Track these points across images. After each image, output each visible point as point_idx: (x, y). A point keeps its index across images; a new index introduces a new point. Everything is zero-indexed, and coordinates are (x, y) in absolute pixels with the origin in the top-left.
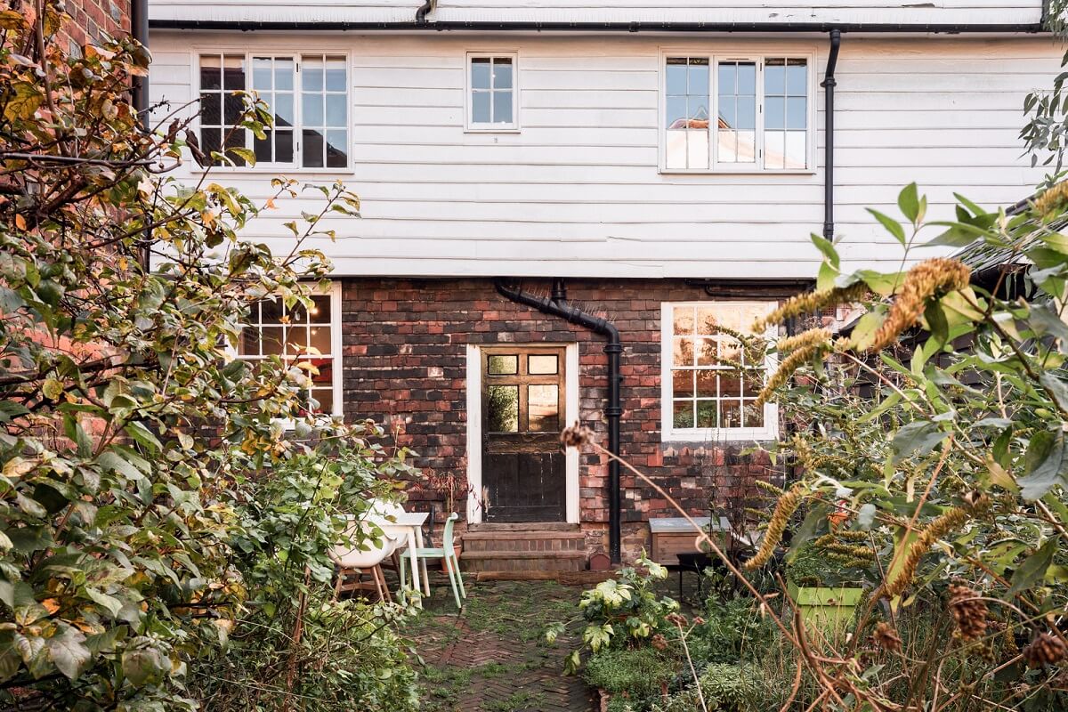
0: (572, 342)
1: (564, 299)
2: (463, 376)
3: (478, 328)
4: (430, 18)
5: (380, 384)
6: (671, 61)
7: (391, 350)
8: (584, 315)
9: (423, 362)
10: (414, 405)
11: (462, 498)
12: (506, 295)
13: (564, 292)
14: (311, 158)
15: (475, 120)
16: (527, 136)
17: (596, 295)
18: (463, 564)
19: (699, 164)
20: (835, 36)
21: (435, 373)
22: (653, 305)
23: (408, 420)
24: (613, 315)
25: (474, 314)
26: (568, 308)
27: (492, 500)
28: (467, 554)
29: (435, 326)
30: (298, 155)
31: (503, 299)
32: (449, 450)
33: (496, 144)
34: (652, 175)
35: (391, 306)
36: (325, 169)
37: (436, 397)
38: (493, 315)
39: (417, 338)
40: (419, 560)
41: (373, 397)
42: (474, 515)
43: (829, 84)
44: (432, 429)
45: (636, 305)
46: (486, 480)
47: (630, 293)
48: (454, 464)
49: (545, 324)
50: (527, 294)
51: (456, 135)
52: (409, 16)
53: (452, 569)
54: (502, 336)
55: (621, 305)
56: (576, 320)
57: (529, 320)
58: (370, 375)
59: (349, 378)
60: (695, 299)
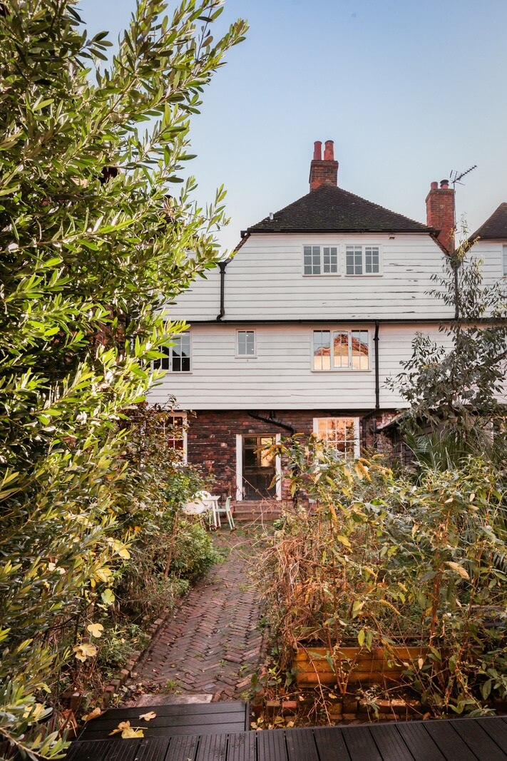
0: (278, 433)
1: (274, 417)
2: (235, 446)
3: (241, 428)
4: (223, 319)
5: (202, 449)
6: (315, 331)
7: (206, 437)
8: (283, 423)
9: (219, 441)
10: (216, 456)
11: (234, 491)
12: (251, 416)
13: (274, 415)
14: (176, 368)
15: (239, 353)
16: (260, 359)
17: (287, 415)
18: (234, 515)
19: (327, 368)
20: (377, 324)
21: (224, 445)
22: (310, 419)
23: (213, 462)
24: (294, 423)
25: (240, 423)
26: (276, 421)
27: (246, 492)
28: (235, 512)
29: (224, 428)
30: (171, 367)
31: (251, 418)
32: (229, 473)
33: (248, 362)
34: (308, 372)
35: (207, 421)
36: (181, 372)
37: (224, 454)
38: (247, 423)
39: (217, 432)
40: (217, 513)
41: (199, 454)
42: (239, 497)
43: (376, 339)
44: (223, 466)
45: (303, 419)
46: (244, 484)
47: (301, 415)
48: (231, 478)
49: (267, 426)
50: (260, 416)
51: (232, 359)
52: (214, 318)
53: (230, 517)
54: (250, 431)
55: (297, 419)
56: (279, 425)
57: (261, 425)
58: (198, 446)
59: (189, 447)
60: (327, 416)
